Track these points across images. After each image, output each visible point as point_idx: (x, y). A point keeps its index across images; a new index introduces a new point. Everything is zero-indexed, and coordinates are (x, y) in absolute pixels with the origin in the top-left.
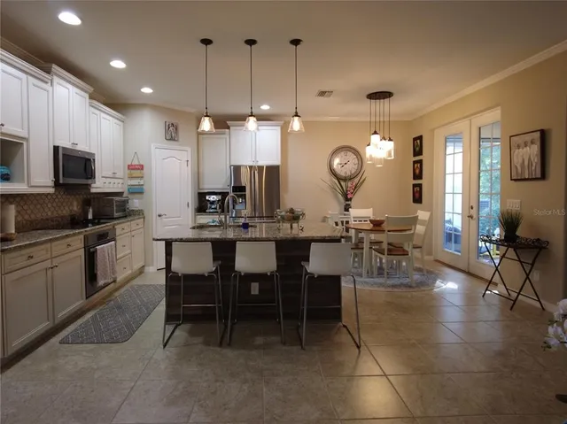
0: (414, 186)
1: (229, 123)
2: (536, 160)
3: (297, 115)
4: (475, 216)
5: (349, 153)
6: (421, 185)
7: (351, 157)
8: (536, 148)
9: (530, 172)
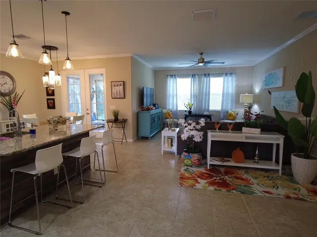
0: (48, 100)
2: (122, 91)
6: (54, 100)
7: (8, 80)
8: (122, 87)
9: (120, 95)
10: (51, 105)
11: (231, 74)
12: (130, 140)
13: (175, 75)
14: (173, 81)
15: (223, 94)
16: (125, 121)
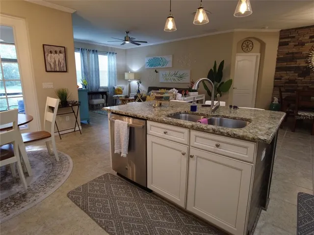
11: (113, 53)
15: (109, 71)
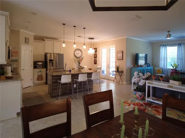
0: (94, 60)
1: (44, 39)
2: (121, 56)
3: (84, 45)
4: (109, 67)
5: (79, 51)
6: (96, 60)
7: (80, 52)
8: (121, 54)
9: (120, 58)
10: (95, 63)
12: (125, 83)
13: (166, 45)
14: (165, 48)
16: (122, 72)
